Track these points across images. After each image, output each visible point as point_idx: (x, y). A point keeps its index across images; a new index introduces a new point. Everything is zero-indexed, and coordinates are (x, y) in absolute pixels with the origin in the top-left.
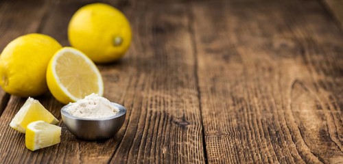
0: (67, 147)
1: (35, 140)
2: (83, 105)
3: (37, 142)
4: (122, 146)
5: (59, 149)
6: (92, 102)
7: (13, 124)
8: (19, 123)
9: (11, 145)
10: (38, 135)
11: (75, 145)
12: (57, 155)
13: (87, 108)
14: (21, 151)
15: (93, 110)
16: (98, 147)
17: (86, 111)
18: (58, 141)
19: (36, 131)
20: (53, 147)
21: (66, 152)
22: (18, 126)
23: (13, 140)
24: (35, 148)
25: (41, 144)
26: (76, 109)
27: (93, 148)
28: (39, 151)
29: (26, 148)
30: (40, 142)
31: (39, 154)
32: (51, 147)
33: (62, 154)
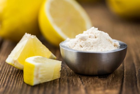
0: (68, 81)
1: (35, 73)
2: (83, 39)
3: (37, 76)
4: (127, 80)
5: (60, 84)
6: (93, 35)
7: (10, 60)
8: (16, 59)
9: (8, 81)
10: (38, 68)
11: (76, 80)
12: (59, 89)
13: (88, 41)
14: (19, 86)
15: (94, 43)
16: (102, 82)
17: (87, 45)
18: (57, 76)
19: (36, 64)
20: (54, 82)
21: (69, 87)
22: (15, 62)
23: (10, 76)
24: (34, 82)
25: (41, 79)
26: (76, 44)
27: (96, 82)
28: (39, 86)
29: (24, 83)
30: (40, 76)
31: (39, 89)
32: (50, 82)
33: (65, 88)
